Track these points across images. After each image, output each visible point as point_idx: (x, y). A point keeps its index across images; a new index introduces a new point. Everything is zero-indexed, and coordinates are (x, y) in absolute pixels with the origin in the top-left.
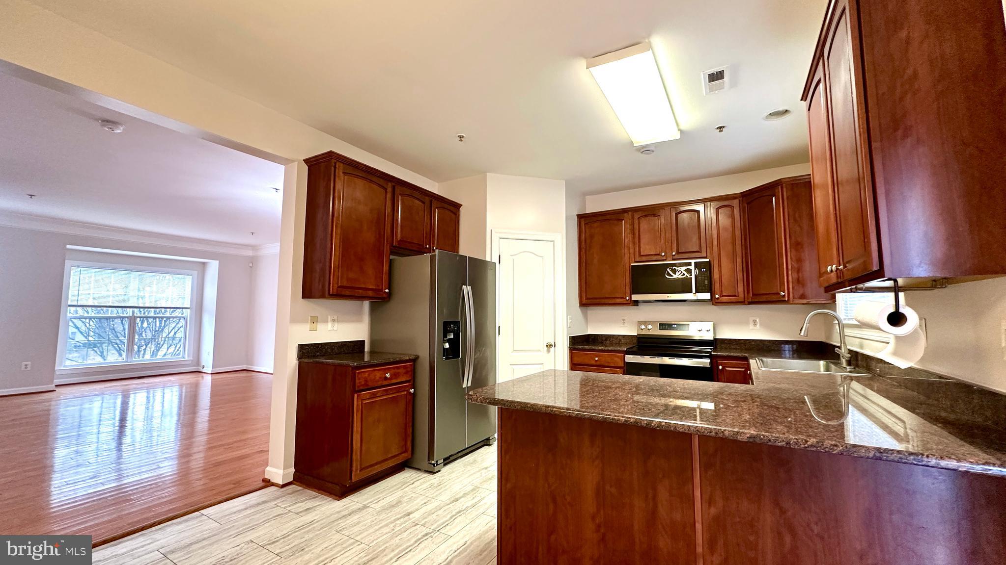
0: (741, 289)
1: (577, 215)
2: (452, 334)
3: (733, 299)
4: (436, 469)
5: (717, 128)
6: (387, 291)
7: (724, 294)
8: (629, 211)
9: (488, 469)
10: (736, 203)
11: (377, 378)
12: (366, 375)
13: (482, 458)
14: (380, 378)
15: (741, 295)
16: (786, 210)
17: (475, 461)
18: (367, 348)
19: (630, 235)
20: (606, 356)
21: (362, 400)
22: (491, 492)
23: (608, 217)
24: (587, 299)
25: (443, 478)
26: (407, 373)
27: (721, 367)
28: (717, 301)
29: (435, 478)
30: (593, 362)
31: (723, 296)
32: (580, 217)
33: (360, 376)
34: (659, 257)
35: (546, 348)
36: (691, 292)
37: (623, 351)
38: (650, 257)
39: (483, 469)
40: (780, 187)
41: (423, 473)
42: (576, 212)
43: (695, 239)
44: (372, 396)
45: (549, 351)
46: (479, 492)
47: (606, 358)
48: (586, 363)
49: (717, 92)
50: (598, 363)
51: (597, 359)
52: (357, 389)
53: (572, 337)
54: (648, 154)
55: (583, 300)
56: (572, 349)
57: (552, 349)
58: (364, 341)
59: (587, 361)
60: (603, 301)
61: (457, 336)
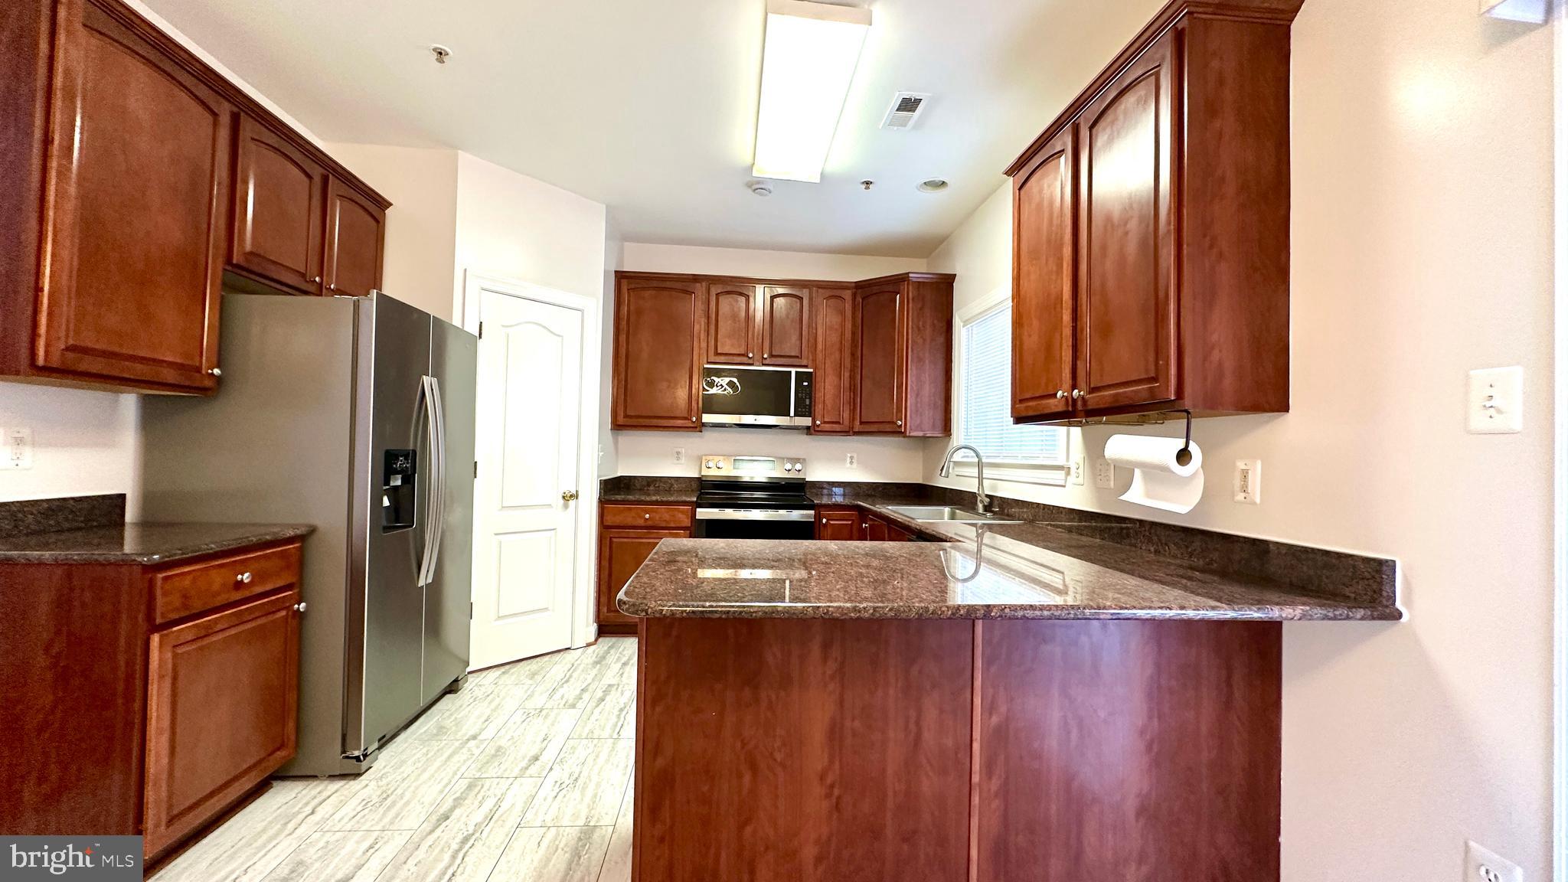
0: (846, 415)
1: (615, 271)
2: (399, 476)
3: (837, 427)
4: (364, 765)
5: (863, 183)
6: (217, 371)
7: (826, 420)
8: (703, 280)
9: (479, 738)
10: (847, 295)
11: (216, 587)
12: (187, 582)
13: (453, 718)
14: (224, 585)
15: (847, 422)
16: (910, 314)
17: (442, 727)
18: (131, 514)
19: (703, 319)
20: (663, 510)
21: (175, 646)
22: (511, 780)
23: (668, 284)
24: (626, 416)
25: (385, 781)
26: (288, 567)
27: (824, 521)
28: (817, 429)
29: (367, 785)
30: (641, 522)
31: (825, 422)
32: (621, 277)
33: (167, 586)
34: (744, 360)
35: (562, 501)
36: (788, 414)
37: (693, 502)
38: (731, 357)
39: (468, 740)
40: (906, 283)
41: (326, 782)
42: (613, 268)
43: (794, 338)
44: (203, 633)
45: (566, 507)
46: (485, 788)
47: (663, 514)
48: (630, 524)
49: (895, 128)
50: (650, 523)
51: (647, 516)
52: (158, 621)
53: (605, 480)
54: (761, 195)
55: (618, 418)
56: (603, 502)
57: (572, 503)
58: (123, 497)
59: (630, 521)
60: (655, 422)
61: (408, 480)
